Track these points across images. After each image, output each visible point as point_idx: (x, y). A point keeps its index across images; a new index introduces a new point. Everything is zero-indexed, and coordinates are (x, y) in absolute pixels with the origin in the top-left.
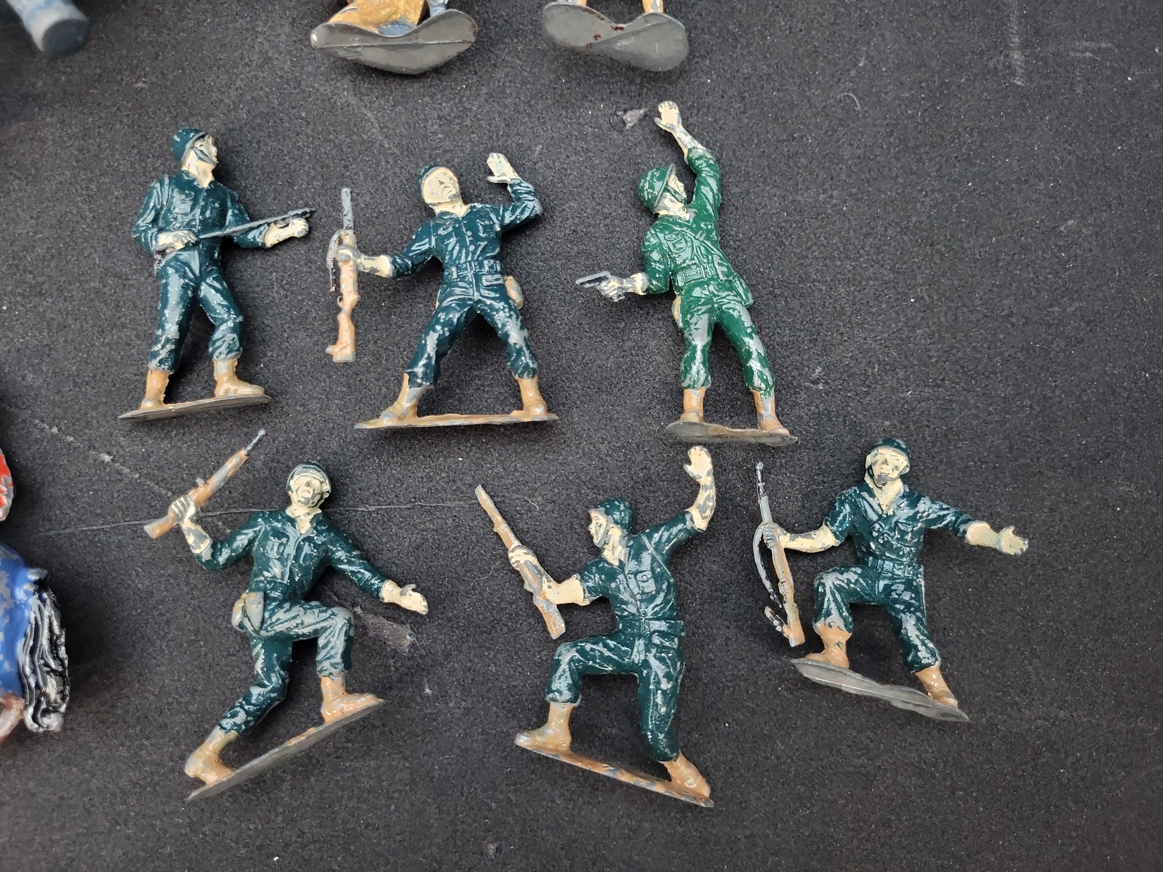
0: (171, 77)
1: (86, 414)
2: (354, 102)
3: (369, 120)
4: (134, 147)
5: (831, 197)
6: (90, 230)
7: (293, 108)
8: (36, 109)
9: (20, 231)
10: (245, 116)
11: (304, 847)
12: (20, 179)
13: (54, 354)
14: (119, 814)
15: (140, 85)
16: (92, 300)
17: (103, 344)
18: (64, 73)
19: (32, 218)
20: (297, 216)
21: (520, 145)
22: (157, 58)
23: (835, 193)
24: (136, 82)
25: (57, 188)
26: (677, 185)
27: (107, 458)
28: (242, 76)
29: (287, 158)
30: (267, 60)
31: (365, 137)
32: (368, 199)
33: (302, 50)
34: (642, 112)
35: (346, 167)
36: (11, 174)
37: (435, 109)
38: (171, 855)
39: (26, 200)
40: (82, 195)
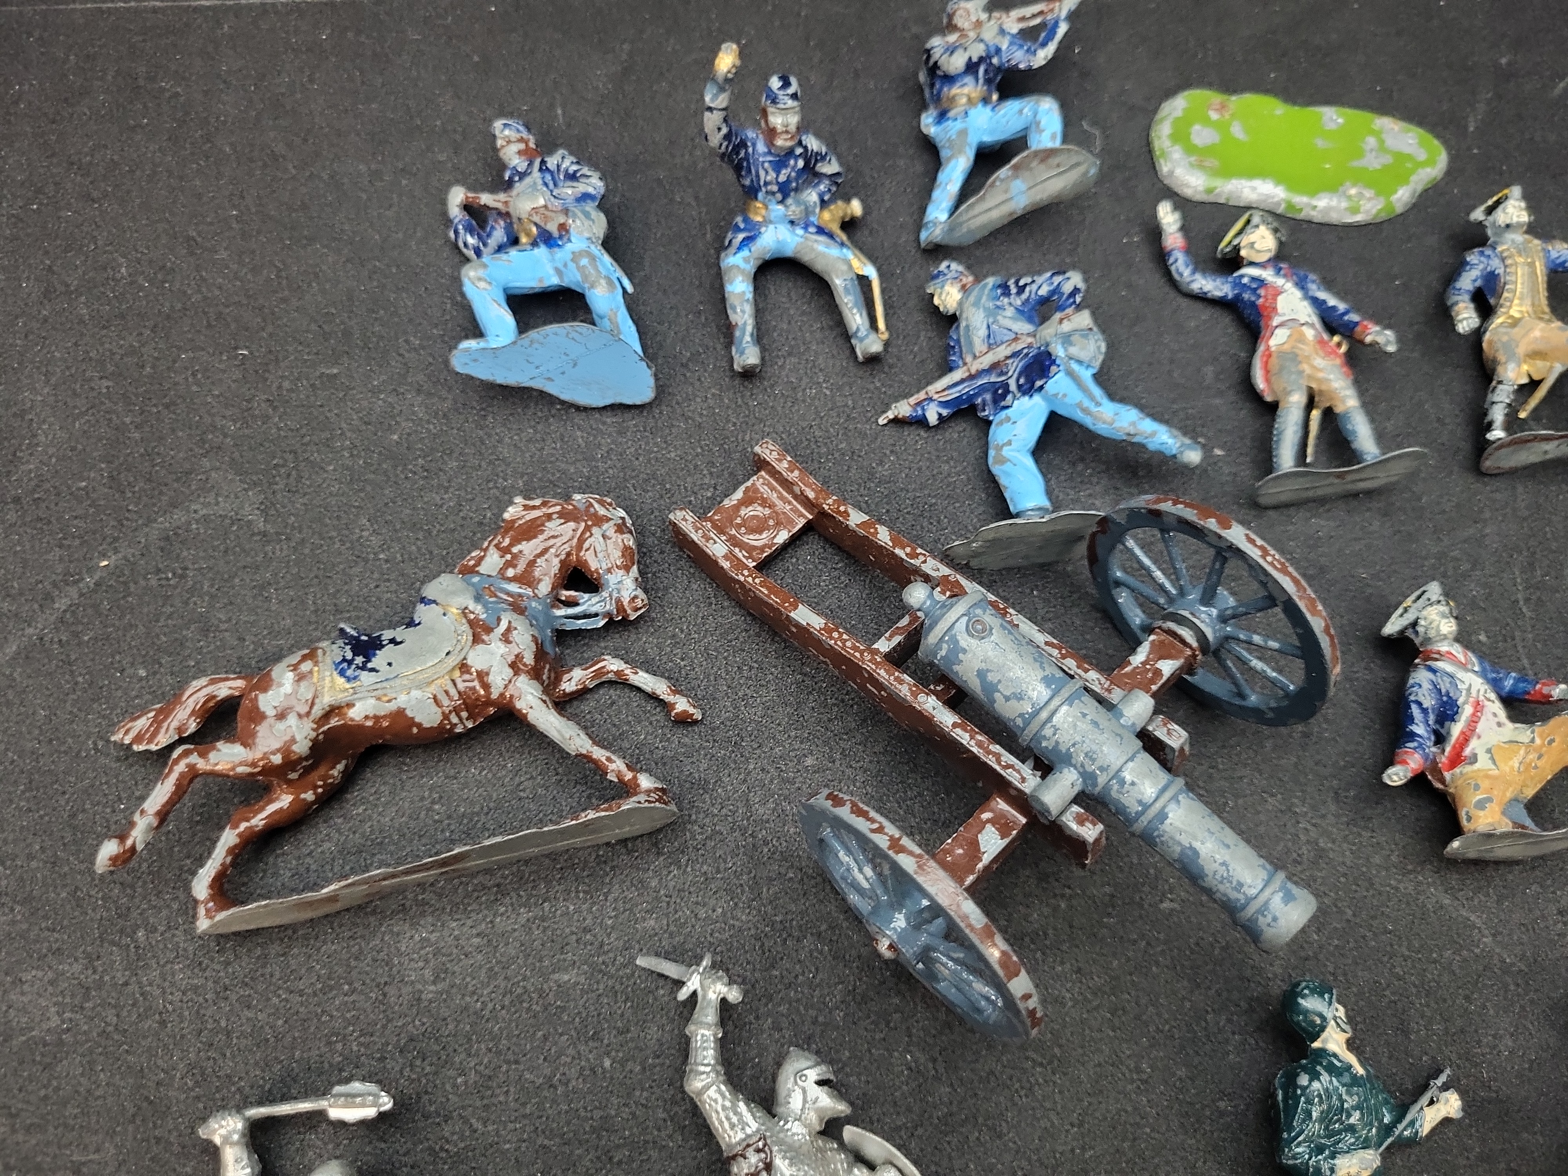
2: (1447, 902)
3: (1474, 926)
4: (1183, 999)
6: (1157, 1136)
7: (1374, 918)
8: (1039, 954)
9: (1060, 1148)
10: (1316, 937)
12: (1041, 1065)
15: (1166, 905)
18: (1063, 896)
19: (1072, 1125)
20: (1445, 1088)
24: (1161, 902)
25: (1095, 1073)
29: (1387, 993)
30: (1321, 853)
31: (1477, 951)
32: (1510, 1044)
33: (1360, 835)
36: (1027, 1058)
37: (1550, 901)
39: (1057, 1097)
40: (1132, 1081)
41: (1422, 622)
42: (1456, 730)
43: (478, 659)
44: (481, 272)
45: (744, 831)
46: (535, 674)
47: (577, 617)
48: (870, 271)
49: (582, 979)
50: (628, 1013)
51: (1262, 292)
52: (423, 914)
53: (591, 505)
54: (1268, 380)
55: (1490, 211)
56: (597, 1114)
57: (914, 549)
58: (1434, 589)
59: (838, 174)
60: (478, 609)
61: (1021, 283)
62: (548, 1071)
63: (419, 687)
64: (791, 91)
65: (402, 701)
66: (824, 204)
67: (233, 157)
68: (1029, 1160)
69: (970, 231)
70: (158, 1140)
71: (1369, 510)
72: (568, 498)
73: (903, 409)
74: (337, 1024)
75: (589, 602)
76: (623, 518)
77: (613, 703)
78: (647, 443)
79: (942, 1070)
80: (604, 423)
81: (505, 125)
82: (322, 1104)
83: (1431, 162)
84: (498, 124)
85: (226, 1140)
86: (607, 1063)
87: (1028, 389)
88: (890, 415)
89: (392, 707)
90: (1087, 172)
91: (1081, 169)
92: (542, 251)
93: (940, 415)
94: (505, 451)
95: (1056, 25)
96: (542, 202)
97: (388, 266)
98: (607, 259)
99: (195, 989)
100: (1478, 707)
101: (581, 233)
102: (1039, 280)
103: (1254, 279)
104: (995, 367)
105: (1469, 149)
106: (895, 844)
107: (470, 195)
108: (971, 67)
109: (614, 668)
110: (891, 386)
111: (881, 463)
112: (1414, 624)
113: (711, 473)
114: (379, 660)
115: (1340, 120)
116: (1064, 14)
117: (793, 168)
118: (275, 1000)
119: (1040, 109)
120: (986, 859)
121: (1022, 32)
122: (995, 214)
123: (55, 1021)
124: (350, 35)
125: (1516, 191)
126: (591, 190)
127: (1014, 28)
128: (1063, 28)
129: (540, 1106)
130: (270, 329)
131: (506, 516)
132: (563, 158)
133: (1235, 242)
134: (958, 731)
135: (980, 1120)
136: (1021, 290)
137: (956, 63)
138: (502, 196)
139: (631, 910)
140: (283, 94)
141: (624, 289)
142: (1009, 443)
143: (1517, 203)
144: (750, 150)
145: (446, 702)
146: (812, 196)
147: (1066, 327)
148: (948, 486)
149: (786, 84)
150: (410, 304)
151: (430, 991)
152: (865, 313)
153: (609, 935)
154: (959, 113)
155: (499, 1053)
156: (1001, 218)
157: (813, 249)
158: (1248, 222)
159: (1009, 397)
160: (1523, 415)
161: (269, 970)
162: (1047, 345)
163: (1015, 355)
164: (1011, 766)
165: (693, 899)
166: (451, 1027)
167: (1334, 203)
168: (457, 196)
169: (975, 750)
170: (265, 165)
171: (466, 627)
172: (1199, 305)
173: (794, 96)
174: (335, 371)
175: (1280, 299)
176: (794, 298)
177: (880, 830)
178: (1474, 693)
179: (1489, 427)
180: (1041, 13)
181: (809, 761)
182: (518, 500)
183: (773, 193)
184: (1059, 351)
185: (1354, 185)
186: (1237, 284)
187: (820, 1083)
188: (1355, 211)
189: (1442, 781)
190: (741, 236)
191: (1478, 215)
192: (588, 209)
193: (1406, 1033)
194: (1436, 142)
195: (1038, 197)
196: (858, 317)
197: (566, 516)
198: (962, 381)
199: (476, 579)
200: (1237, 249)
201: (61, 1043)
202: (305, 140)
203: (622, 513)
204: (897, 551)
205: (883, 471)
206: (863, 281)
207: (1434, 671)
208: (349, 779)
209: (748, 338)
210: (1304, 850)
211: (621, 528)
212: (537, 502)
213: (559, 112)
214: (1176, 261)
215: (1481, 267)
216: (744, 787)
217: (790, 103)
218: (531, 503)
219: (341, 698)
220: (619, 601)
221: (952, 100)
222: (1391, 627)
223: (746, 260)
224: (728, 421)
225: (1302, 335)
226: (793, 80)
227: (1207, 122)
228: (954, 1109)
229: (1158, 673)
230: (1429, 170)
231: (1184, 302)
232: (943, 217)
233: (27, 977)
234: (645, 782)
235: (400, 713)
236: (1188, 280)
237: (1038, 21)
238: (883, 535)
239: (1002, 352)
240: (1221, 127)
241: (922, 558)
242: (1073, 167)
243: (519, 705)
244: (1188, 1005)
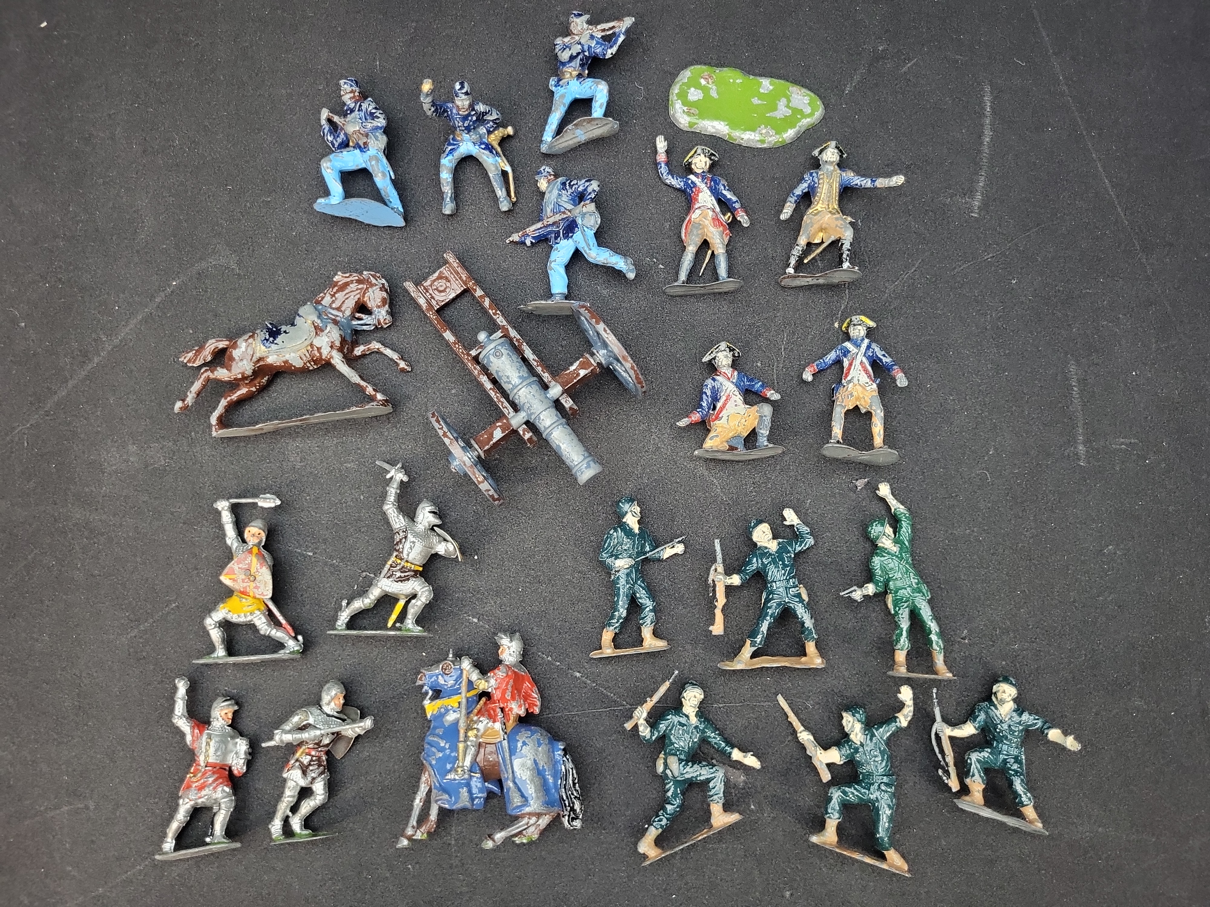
1: (566, 650)
2: (706, 474)
3: (714, 484)
5: (973, 531)
7: (673, 477)
8: (532, 476)
9: (526, 546)
11: (688, 891)
13: (548, 616)
14: (590, 870)
16: (567, 586)
17: (574, 611)
20: (679, 542)
21: (799, 500)
23: (975, 529)
26: (889, 530)
27: (578, 675)
29: (670, 506)
31: (713, 494)
34: (866, 480)
35: (703, 511)
38: (618, 893)
41: (717, 358)
42: (719, 405)
43: (317, 342)
44: (329, 164)
46: (340, 350)
47: (362, 325)
48: (508, 169)
49: (355, 466)
50: (372, 481)
51: (694, 190)
52: (297, 437)
53: (369, 278)
54: (685, 236)
55: (821, 152)
56: (357, 515)
57: (496, 311)
58: (723, 345)
59: (498, 119)
60: (319, 321)
61: (572, 184)
62: (340, 498)
63: (293, 352)
64: (464, 91)
65: (287, 357)
66: (489, 132)
67: (224, 82)
68: (514, 549)
69: (559, 148)
70: (200, 507)
71: (725, 300)
72: (361, 273)
73: (516, 237)
74: (264, 474)
75: (367, 319)
76: (383, 284)
77: (377, 360)
78: (403, 244)
79: (486, 514)
80: (385, 234)
81: (345, 83)
82: (256, 500)
83: (811, 115)
84: (342, 82)
85: (223, 509)
86: (362, 497)
87: (566, 237)
88: (511, 239)
89: (284, 359)
90: (613, 127)
91: (610, 125)
92: (357, 151)
93: (532, 242)
94: (340, 244)
95: (619, 36)
96: (358, 129)
97: (294, 147)
98: (385, 160)
99: (213, 456)
100: (728, 398)
101: (373, 147)
102: (580, 183)
103: (692, 182)
104: (554, 224)
105: (841, 104)
106: (445, 434)
107: (330, 114)
108: (572, 58)
109: (377, 347)
110: (516, 224)
111: (505, 261)
112: (714, 358)
113: (429, 261)
114: (279, 339)
115: (771, 88)
116: (623, 30)
117: (471, 121)
118: (242, 463)
119: (598, 89)
120: (494, 440)
121: (603, 37)
122: (571, 142)
123: (163, 462)
124: (279, 12)
125: (833, 144)
126: (379, 125)
127: (599, 35)
128: (622, 38)
129: (336, 510)
130: (241, 176)
131: (335, 279)
132: (369, 104)
133: (690, 161)
134: (491, 391)
135: (498, 533)
136: (571, 186)
137: (565, 56)
138: (342, 120)
139: (376, 443)
140: (247, 47)
141: (390, 176)
142: (555, 261)
143: (832, 150)
144: (449, 113)
145: (305, 358)
146: (483, 130)
147: (585, 210)
148: (533, 274)
149: (462, 87)
150: (303, 167)
151: (298, 465)
152: (504, 189)
153: (367, 452)
154: (564, 83)
155: (323, 490)
156: (575, 144)
157: (482, 157)
158: (696, 152)
159: (559, 239)
160: (806, 261)
161: (239, 452)
162: (576, 217)
163: (563, 219)
164: (506, 408)
165: (401, 441)
166: (306, 479)
167: (752, 137)
168: (325, 114)
169: (495, 399)
170: (239, 88)
171: (313, 329)
172: (670, 190)
173: (466, 93)
174: (269, 199)
175: (700, 194)
176: (478, 175)
177: (442, 429)
178: (728, 391)
179: (788, 265)
180: (614, 27)
181: (453, 392)
182: (339, 273)
183: (463, 130)
184: (579, 221)
185: (766, 127)
186: (686, 183)
187: (430, 512)
188: (763, 142)
189: (710, 426)
190: (450, 148)
191: (816, 153)
192: (377, 134)
193: (673, 521)
194: (819, 103)
195: (591, 136)
196: (500, 192)
197: (359, 282)
198: (541, 228)
199: (320, 307)
200: (690, 164)
201: (165, 470)
202: (257, 75)
203: (384, 281)
204: (490, 311)
205: (504, 265)
206: (504, 174)
207: (714, 380)
208: (270, 383)
209: (448, 199)
211: (383, 288)
212: (347, 275)
213: (378, 63)
214: (661, 167)
215: (809, 182)
216: (426, 400)
217: (464, 97)
218: (345, 275)
219: (264, 354)
220: (379, 320)
221: (563, 73)
222: (706, 359)
223: (450, 161)
224: (439, 236)
225: (707, 214)
226: (466, 85)
227: (698, 86)
228: (489, 527)
229: (578, 375)
230: (808, 120)
231: (664, 188)
232: (549, 139)
233: (152, 445)
234: (379, 396)
235: (286, 362)
236: (665, 178)
237: (611, 32)
238: (487, 303)
239: (558, 217)
240: (705, 90)
241: (498, 316)
242: (604, 125)
243: (333, 362)
244: (587, 500)
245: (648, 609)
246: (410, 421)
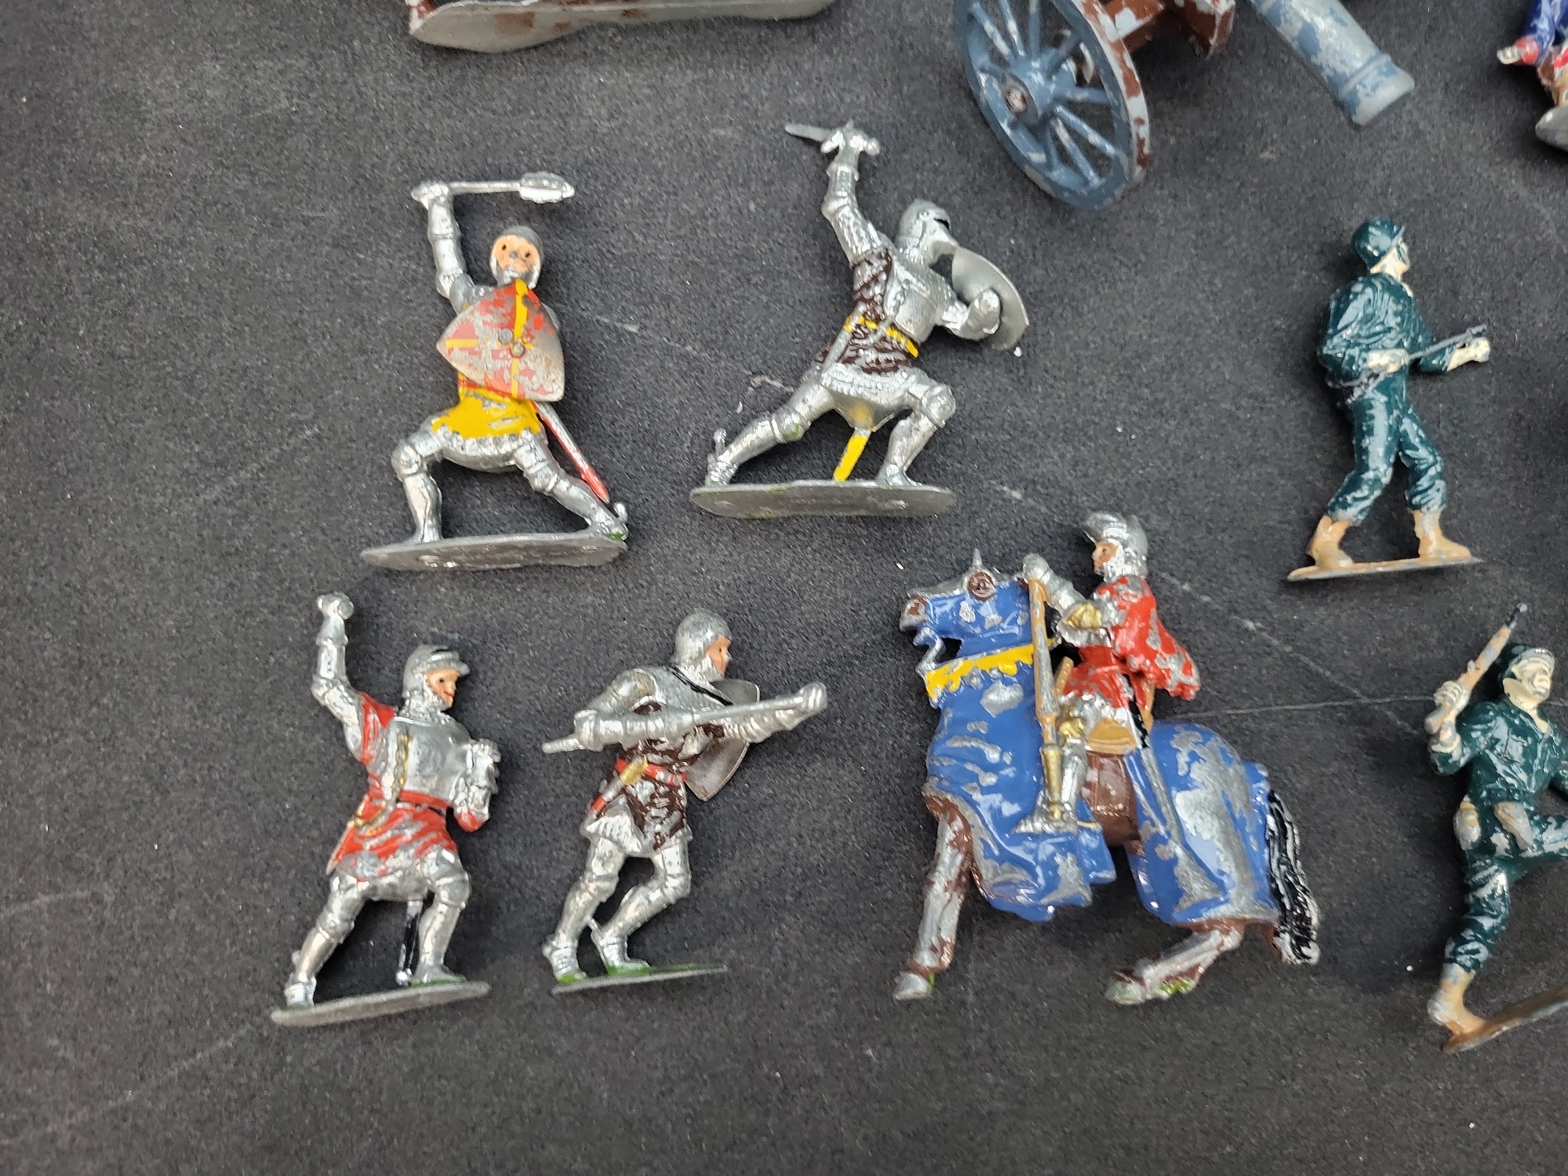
0: (1303, 147)
1: (1223, 569)
2: (1524, 194)
3: (1542, 218)
4: (1263, 234)
6: (1216, 337)
7: (1453, 196)
9: (1131, 333)
12: (1127, 266)
13: (1182, 492)
14: (1284, 1065)
15: (1266, 155)
16: (1223, 426)
17: (1240, 482)
18: (1174, 133)
19: (1144, 317)
22: (1285, 123)
24: (1262, 151)
25: (1173, 280)
27: (1250, 625)
28: (1390, 152)
29: (1448, 259)
30: (1418, 134)
31: (1539, 238)
32: (1547, 318)
33: (1459, 125)
35: (1519, 275)
36: (1116, 259)
39: (1136, 293)
40: (1204, 291)
45: (893, 33)
49: (737, 137)
50: (774, 170)
52: (602, 62)
56: (740, 245)
62: (701, 205)
68: (1103, 338)
70: (373, 210)
74: (525, 141)
79: (1039, 256)
82: (514, 186)
85: (435, 201)
86: (752, 206)
99: (404, 95)
118: (472, 114)
123: (285, 103)
129: (693, 231)
135: (1066, 301)
139: (785, 87)
151: (604, 127)
153: (763, 104)
155: (660, 185)
161: (466, 88)
165: (841, 84)
166: (621, 158)
187: (939, 221)
189: (1551, 78)
193: (1455, 294)
201: (291, 123)
210: (1404, 129)
228: (1045, 288)
233: (260, 64)
244: (1266, 240)
245: (1432, 472)
246: (861, 40)
